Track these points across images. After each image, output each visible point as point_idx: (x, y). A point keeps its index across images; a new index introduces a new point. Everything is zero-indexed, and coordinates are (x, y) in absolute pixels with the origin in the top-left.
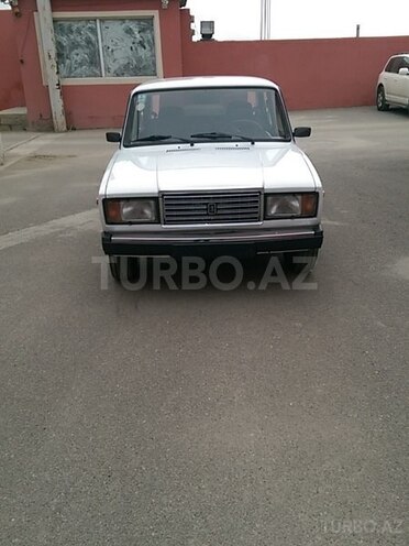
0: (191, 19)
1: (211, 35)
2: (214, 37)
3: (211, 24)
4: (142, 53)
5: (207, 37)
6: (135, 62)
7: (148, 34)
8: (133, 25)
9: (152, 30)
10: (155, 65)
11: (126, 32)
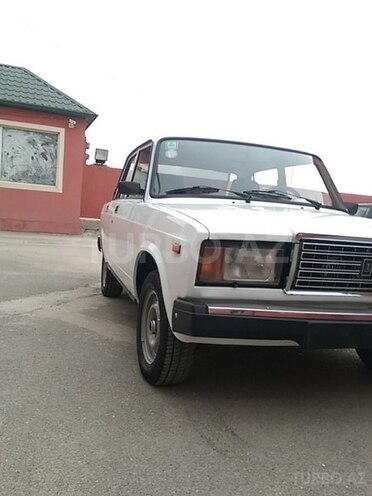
0: (87, 146)
1: (104, 162)
2: (106, 163)
3: (105, 152)
4: (43, 163)
5: (100, 162)
6: (34, 171)
7: (51, 148)
8: (37, 138)
9: (56, 145)
10: (55, 176)
11: (30, 142)
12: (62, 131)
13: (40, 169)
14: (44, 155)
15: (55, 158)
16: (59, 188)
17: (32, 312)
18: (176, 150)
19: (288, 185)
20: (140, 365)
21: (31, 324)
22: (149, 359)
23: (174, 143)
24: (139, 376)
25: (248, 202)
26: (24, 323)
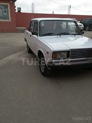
0: (15, 7)
1: (20, 11)
2: (21, 11)
3: (20, 8)
4: (5, 14)
5: (19, 11)
6: (3, 16)
7: (6, 9)
8: (2, 7)
9: (8, 8)
10: (8, 17)
11: (1, 8)
12: (8, 4)
13: (4, 15)
14: (5, 11)
15: (8, 12)
16: (10, 20)
17: (15, 59)
18: (44, 24)
19: (69, 29)
20: (41, 72)
21: (16, 63)
22: (43, 71)
23: (43, 22)
24: (41, 74)
25: (60, 36)
26: (14, 62)
